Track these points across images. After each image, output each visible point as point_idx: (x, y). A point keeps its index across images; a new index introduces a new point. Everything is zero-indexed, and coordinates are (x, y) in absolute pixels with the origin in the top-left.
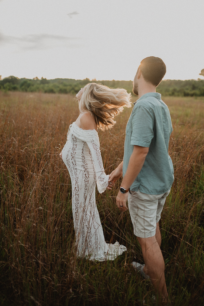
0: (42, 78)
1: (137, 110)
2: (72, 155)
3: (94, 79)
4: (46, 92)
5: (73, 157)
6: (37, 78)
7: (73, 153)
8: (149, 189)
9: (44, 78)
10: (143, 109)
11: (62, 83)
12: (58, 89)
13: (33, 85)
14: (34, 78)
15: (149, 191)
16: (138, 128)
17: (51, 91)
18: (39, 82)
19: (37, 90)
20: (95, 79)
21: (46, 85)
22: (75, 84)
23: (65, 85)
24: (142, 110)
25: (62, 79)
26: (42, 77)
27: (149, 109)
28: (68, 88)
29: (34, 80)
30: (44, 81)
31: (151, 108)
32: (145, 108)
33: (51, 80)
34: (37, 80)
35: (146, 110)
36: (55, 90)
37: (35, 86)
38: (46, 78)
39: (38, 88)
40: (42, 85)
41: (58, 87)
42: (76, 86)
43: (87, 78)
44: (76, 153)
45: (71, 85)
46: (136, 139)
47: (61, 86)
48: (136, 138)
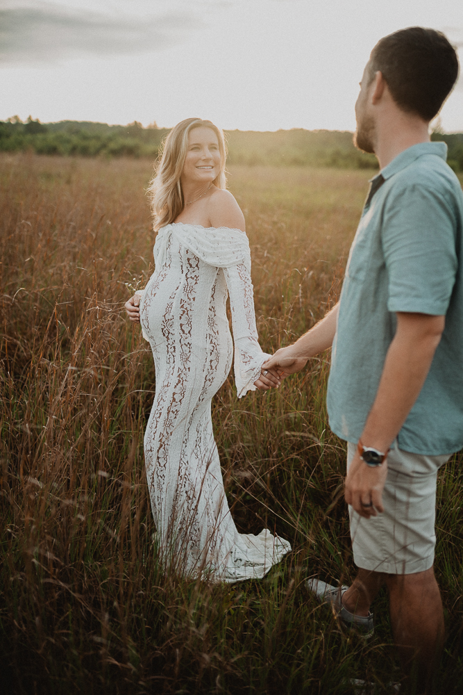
0: (30, 118)
1: (405, 200)
2: (182, 306)
3: (153, 124)
4: (40, 152)
5: (184, 312)
6: (16, 117)
7: (186, 299)
8: (429, 439)
9: (34, 119)
10: (427, 194)
11: (77, 132)
12: (69, 146)
13: (8, 136)
14: (10, 119)
15: (426, 445)
16: (416, 257)
17: (52, 151)
18: (21, 129)
19: (19, 146)
20: (155, 126)
21: (40, 136)
22: (109, 134)
23: (85, 138)
24: (424, 197)
25: (76, 123)
26: (28, 117)
27: (443, 195)
28: (93, 144)
29: (9, 124)
30: (34, 127)
31: (447, 191)
32: (431, 193)
33: (51, 125)
34: (18, 124)
35: (436, 197)
36: (61, 148)
37: (12, 139)
38: (37, 120)
39: (20, 143)
40: (29, 137)
41: (68, 141)
42: (110, 139)
43: (136, 122)
44: (194, 299)
45: (98, 138)
46: (414, 293)
47: (75, 140)
48: (413, 288)
